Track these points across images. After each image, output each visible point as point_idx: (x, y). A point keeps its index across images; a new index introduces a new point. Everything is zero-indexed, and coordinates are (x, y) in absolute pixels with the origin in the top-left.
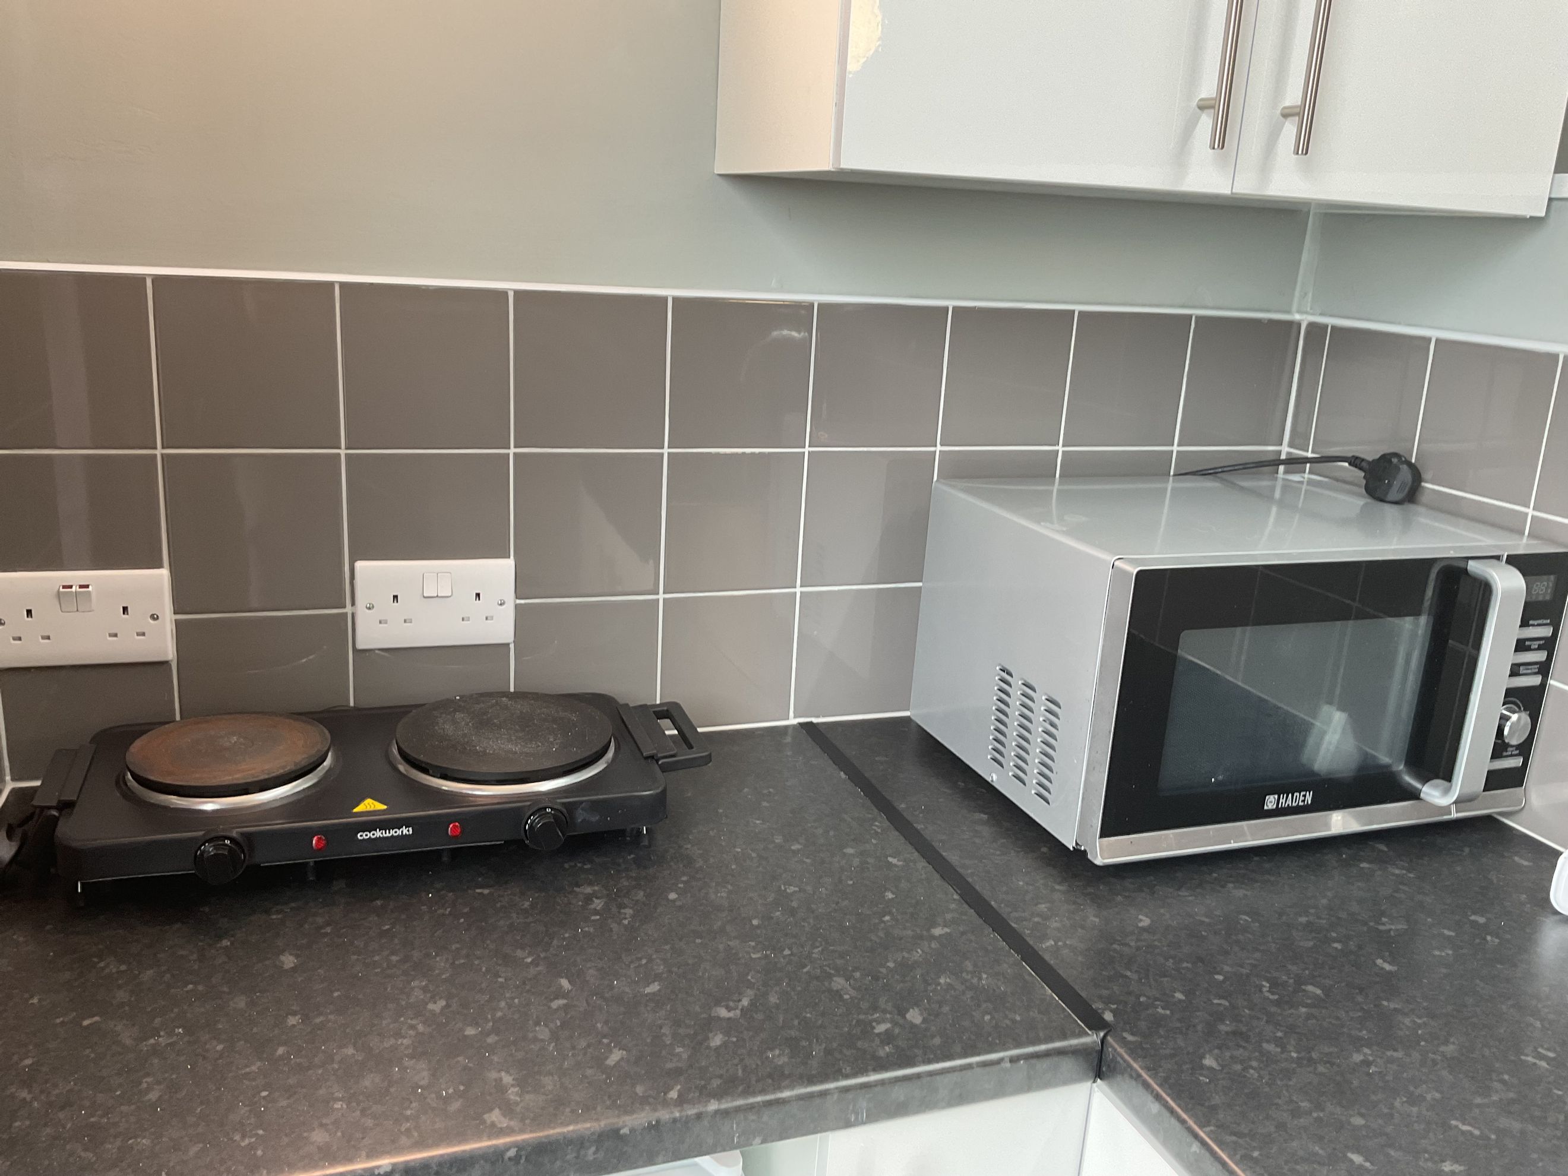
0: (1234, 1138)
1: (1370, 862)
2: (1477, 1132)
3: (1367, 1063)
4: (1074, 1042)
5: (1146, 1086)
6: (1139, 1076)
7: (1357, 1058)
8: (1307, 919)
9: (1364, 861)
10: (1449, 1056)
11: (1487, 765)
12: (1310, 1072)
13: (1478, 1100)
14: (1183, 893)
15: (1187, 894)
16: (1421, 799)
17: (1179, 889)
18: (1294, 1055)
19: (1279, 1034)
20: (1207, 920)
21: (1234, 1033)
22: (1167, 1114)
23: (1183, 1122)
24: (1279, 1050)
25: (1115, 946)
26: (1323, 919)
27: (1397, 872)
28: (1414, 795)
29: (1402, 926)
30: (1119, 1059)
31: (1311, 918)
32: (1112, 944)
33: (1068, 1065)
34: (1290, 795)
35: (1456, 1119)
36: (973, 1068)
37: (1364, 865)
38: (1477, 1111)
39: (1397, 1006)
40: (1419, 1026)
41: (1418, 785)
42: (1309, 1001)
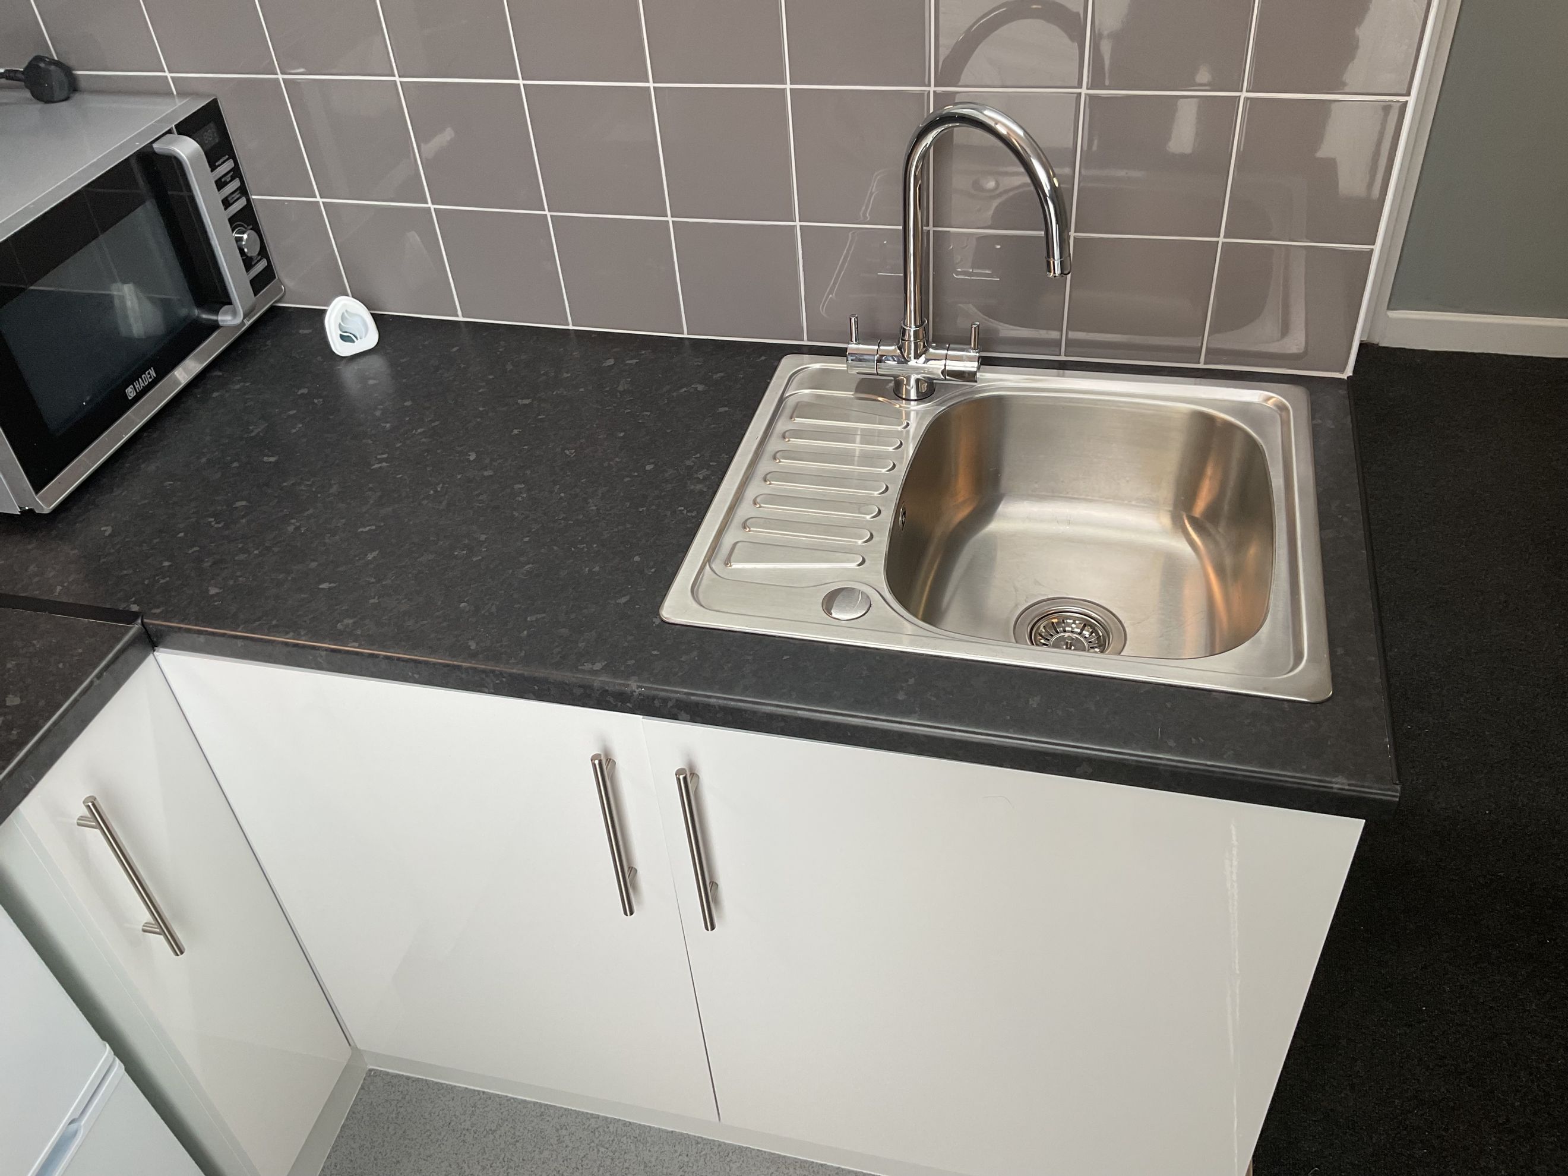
0: (257, 623)
1: (217, 391)
2: (374, 527)
3: (297, 528)
4: (126, 638)
5: (188, 631)
6: (180, 628)
7: (291, 529)
8: (206, 458)
9: (214, 391)
10: (337, 493)
11: (246, 278)
12: (272, 556)
13: (364, 509)
14: (117, 492)
15: (119, 492)
16: (222, 326)
17: (112, 492)
18: (256, 552)
19: (240, 546)
20: (147, 501)
21: (214, 563)
22: (211, 637)
23: (223, 635)
24: (246, 556)
25: (102, 560)
26: (215, 452)
27: (238, 387)
28: (215, 326)
29: (263, 425)
30: (160, 627)
31: (208, 456)
32: (99, 561)
33: (132, 654)
34: (140, 379)
35: (360, 528)
36: (78, 700)
37: (215, 395)
38: (367, 515)
39: (292, 482)
40: (311, 486)
41: (214, 317)
42: (243, 513)
